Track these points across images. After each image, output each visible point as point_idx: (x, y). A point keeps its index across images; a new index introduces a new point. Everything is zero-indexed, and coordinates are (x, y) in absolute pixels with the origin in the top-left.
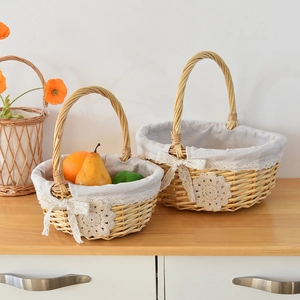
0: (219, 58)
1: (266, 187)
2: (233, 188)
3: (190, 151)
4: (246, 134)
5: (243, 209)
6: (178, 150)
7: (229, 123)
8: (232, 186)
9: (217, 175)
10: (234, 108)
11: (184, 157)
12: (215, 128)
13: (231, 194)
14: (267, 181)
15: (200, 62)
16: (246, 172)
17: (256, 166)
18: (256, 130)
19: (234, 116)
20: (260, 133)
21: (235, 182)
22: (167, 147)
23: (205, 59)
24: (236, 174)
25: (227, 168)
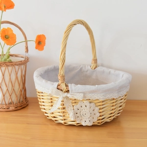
0: (87, 24)
1: (121, 108)
2: (101, 111)
3: (72, 87)
4: (103, 72)
5: (106, 123)
6: (63, 87)
7: (92, 65)
8: (100, 109)
9: (90, 103)
10: (95, 56)
11: (68, 91)
12: (84, 69)
13: (99, 114)
14: (121, 104)
15: (75, 26)
16: (109, 99)
17: (115, 95)
18: (110, 70)
19: (95, 61)
20: (112, 71)
21: (102, 107)
22: (56, 84)
23: (78, 25)
24: (103, 102)
25: (97, 98)
